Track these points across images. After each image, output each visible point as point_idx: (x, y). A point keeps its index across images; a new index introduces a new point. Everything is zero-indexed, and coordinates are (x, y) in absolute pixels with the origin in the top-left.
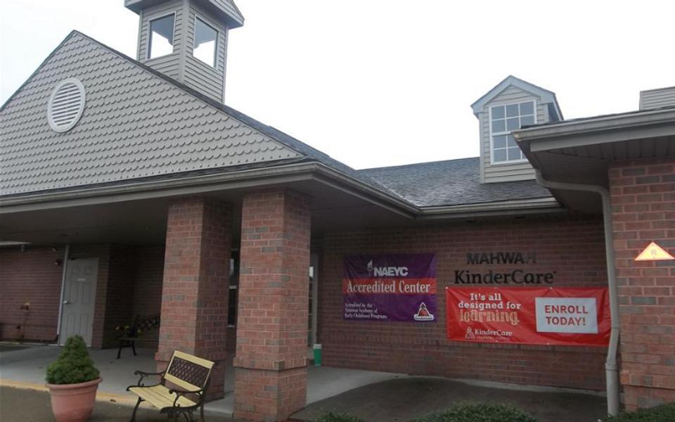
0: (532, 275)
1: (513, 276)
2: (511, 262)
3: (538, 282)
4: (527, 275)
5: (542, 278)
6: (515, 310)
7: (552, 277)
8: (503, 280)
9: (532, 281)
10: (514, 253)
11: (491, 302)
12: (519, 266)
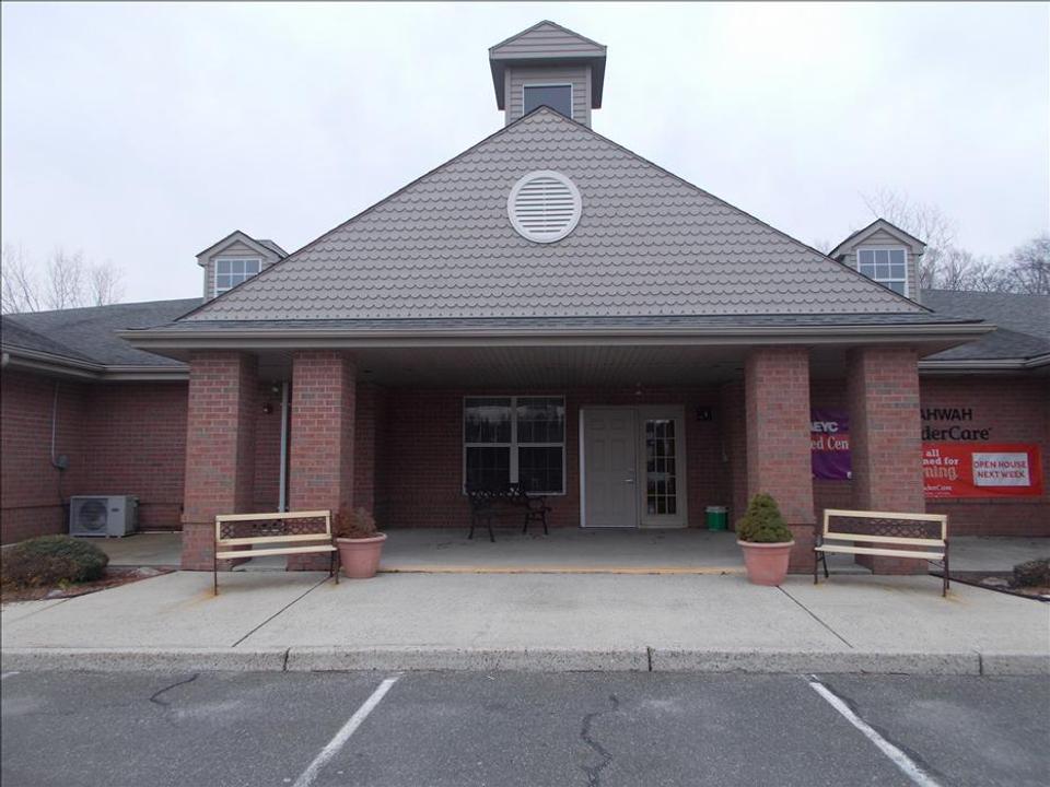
0: (969, 432)
1: (950, 433)
2: (948, 418)
3: (975, 438)
4: (963, 432)
5: (978, 435)
6: (954, 465)
7: (987, 434)
8: (940, 436)
9: (969, 438)
10: (950, 410)
11: (929, 458)
12: (956, 422)
